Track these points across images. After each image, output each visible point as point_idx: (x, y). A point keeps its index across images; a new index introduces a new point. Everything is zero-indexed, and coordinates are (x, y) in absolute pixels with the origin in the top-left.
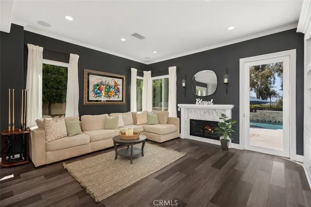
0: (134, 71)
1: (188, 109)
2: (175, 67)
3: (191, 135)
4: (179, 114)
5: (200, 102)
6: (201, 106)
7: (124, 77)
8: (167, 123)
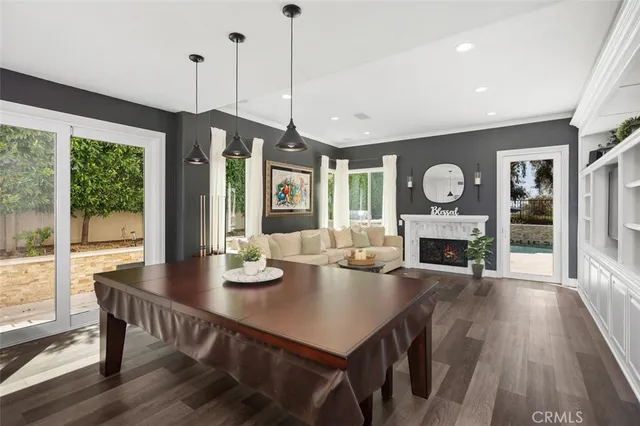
0: (325, 160)
1: (417, 223)
2: (395, 157)
3: (421, 261)
4: (401, 231)
5: (437, 212)
6: (440, 217)
7: (312, 171)
8: (384, 245)
